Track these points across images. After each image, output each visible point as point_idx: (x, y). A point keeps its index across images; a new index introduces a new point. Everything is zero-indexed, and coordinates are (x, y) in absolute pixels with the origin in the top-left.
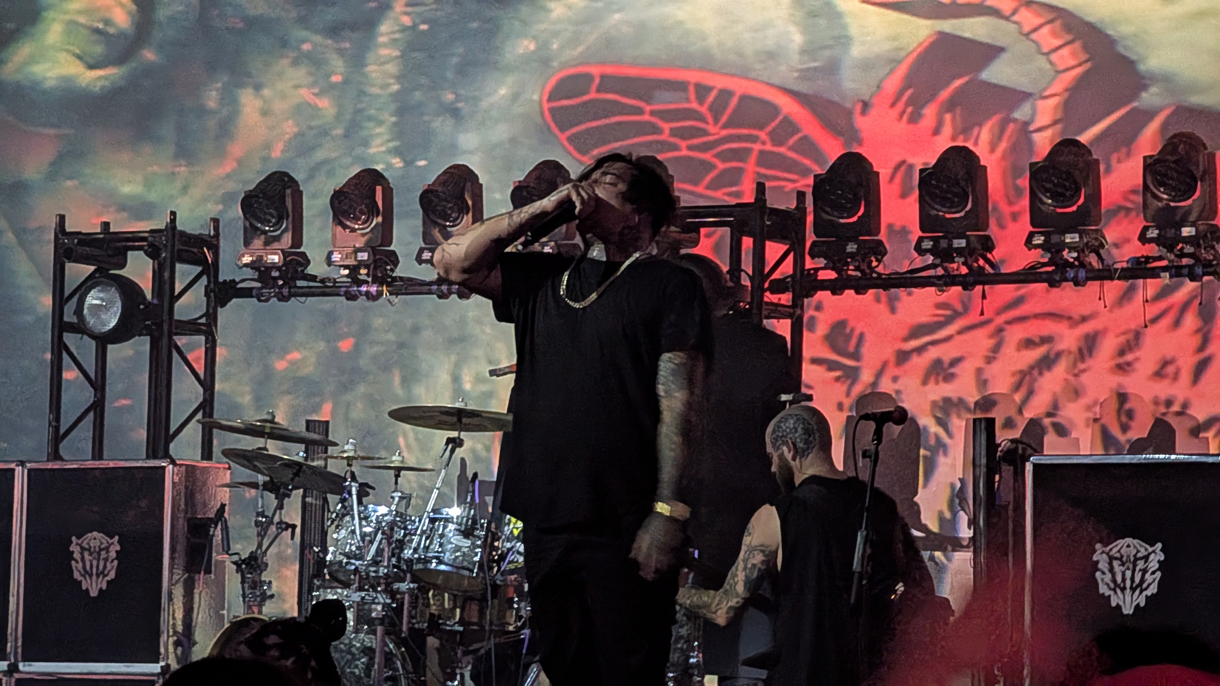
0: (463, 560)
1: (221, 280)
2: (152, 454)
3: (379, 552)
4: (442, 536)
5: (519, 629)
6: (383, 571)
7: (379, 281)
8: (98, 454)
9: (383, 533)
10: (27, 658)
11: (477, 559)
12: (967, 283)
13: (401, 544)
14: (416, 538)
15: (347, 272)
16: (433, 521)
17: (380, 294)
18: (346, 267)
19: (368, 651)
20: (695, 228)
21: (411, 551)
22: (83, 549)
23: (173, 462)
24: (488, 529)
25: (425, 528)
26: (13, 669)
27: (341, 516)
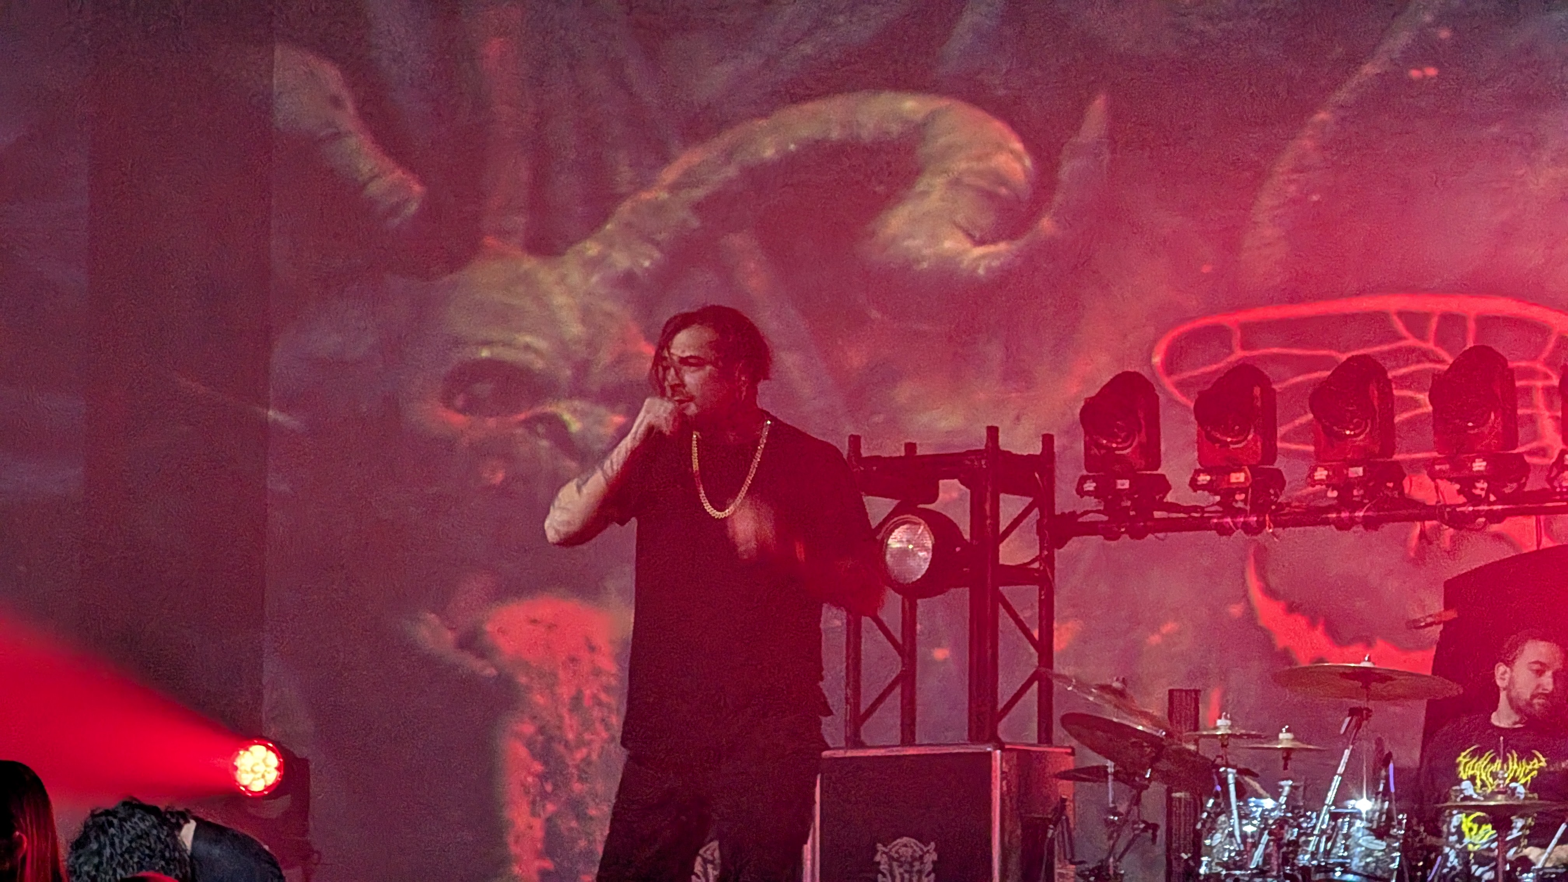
0: (1376, 868)
1: (1058, 512)
2: (975, 736)
3: (1267, 857)
4: (1347, 836)
7: (1257, 509)
8: (908, 737)
9: (1270, 834)
11: (1395, 866)
13: (1295, 847)
14: (1313, 840)
15: (1218, 499)
16: (1334, 816)
17: (1261, 526)
21: (1307, 857)
22: (891, 858)
23: (1001, 746)
24: (1409, 827)
25: (1324, 827)
27: (1214, 816)
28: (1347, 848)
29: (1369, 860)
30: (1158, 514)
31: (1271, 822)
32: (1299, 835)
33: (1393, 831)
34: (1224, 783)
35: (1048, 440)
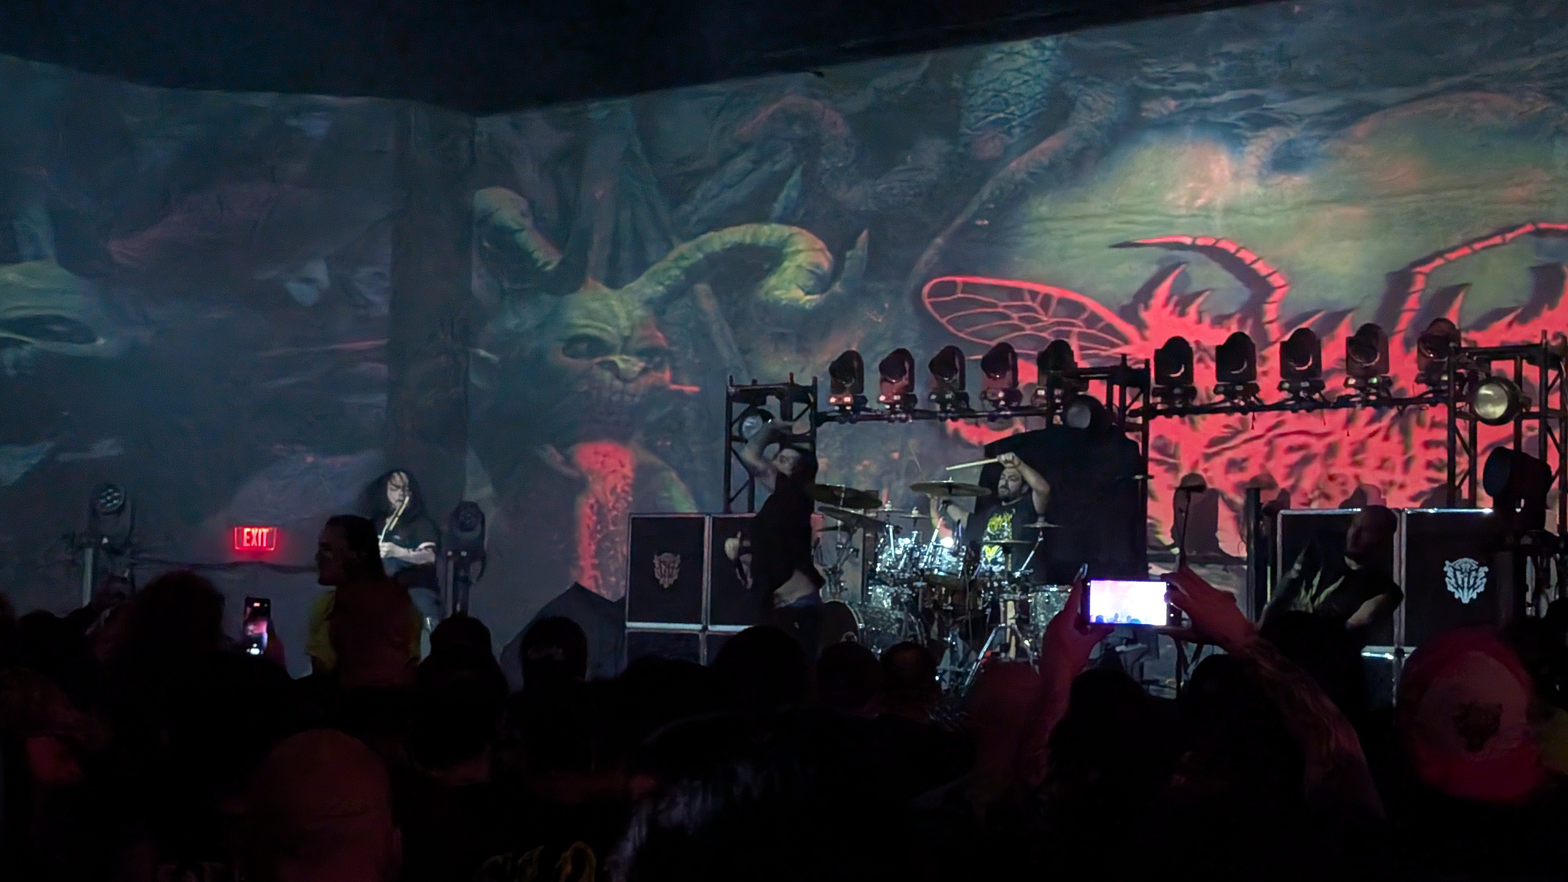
0: (953, 569)
1: (818, 411)
3: (905, 564)
4: (940, 556)
5: (984, 609)
6: (907, 575)
7: (906, 411)
9: (907, 554)
10: (714, 622)
11: (961, 568)
12: (1244, 411)
13: (918, 560)
14: (926, 557)
15: (888, 407)
16: (935, 547)
17: (906, 420)
18: (887, 404)
19: (899, 620)
20: (1087, 380)
21: (923, 564)
25: (931, 552)
26: (705, 629)
27: (883, 546)
28: (940, 561)
29: (950, 566)
30: (862, 413)
31: (908, 549)
32: (920, 555)
33: (960, 554)
34: (888, 532)
35: (815, 380)
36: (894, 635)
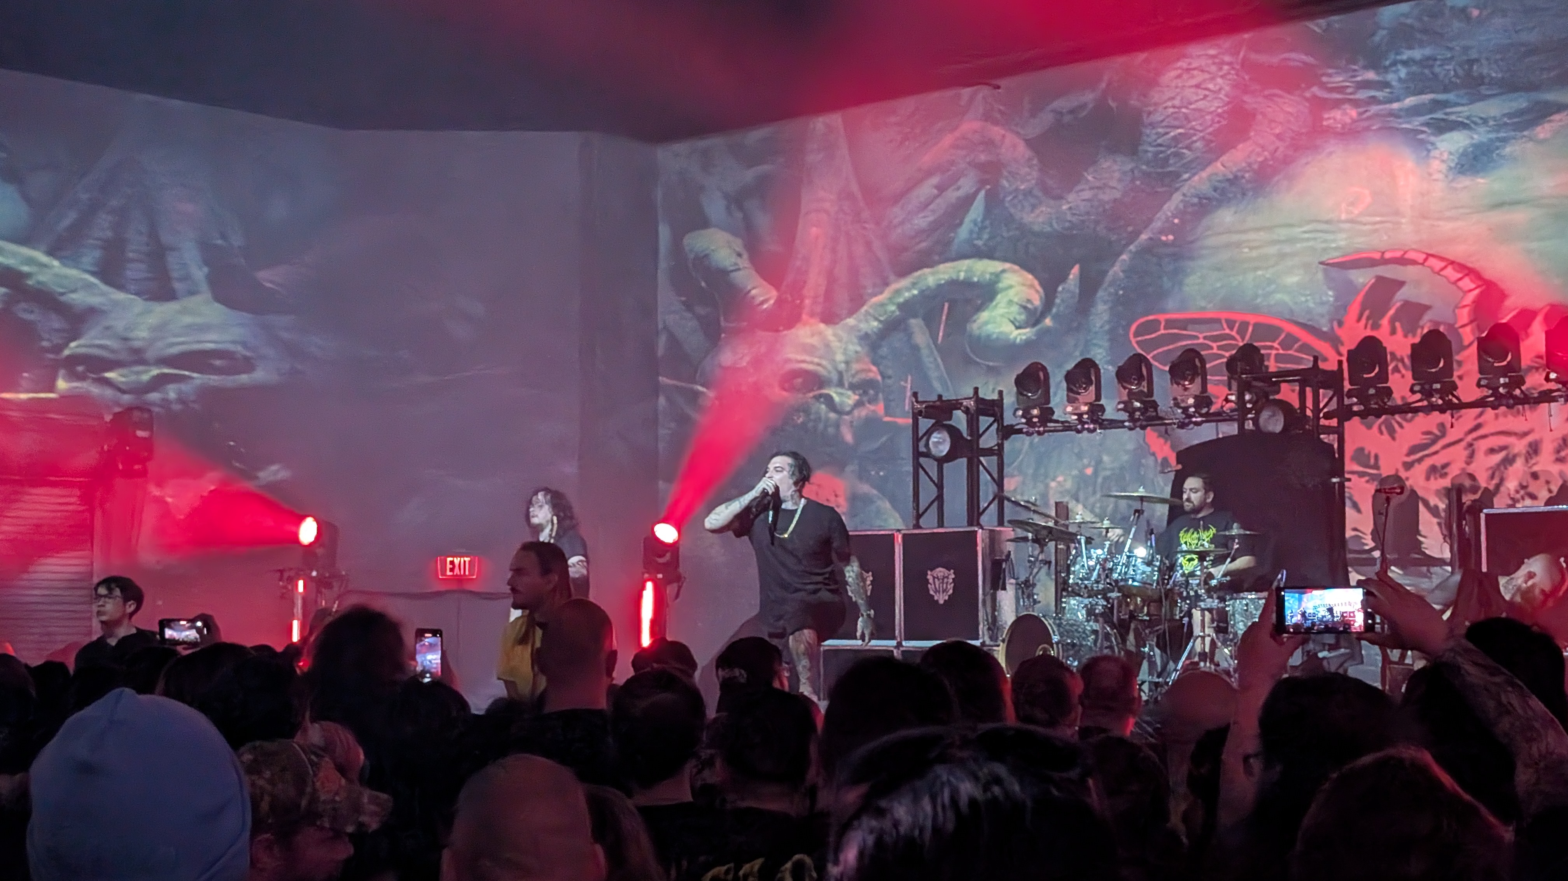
0: (1147, 579)
1: (1005, 424)
2: (970, 524)
3: (1099, 575)
4: (1134, 566)
5: (1181, 618)
6: (1101, 586)
7: (1093, 421)
8: (941, 524)
9: (1101, 565)
10: (907, 638)
11: (1155, 578)
12: (1442, 410)
13: (1111, 570)
14: (1119, 567)
15: (1076, 417)
16: (1129, 557)
17: (1094, 430)
18: (1075, 414)
19: (1095, 632)
20: (1277, 383)
21: (1117, 575)
22: (934, 578)
23: (982, 528)
24: (1161, 561)
25: (1124, 562)
26: (899, 645)
27: (1076, 557)
28: (1134, 571)
29: (1144, 576)
30: (1050, 425)
31: (1100, 559)
32: (1113, 565)
34: (1080, 543)
35: (1001, 393)
36: (1091, 647)
